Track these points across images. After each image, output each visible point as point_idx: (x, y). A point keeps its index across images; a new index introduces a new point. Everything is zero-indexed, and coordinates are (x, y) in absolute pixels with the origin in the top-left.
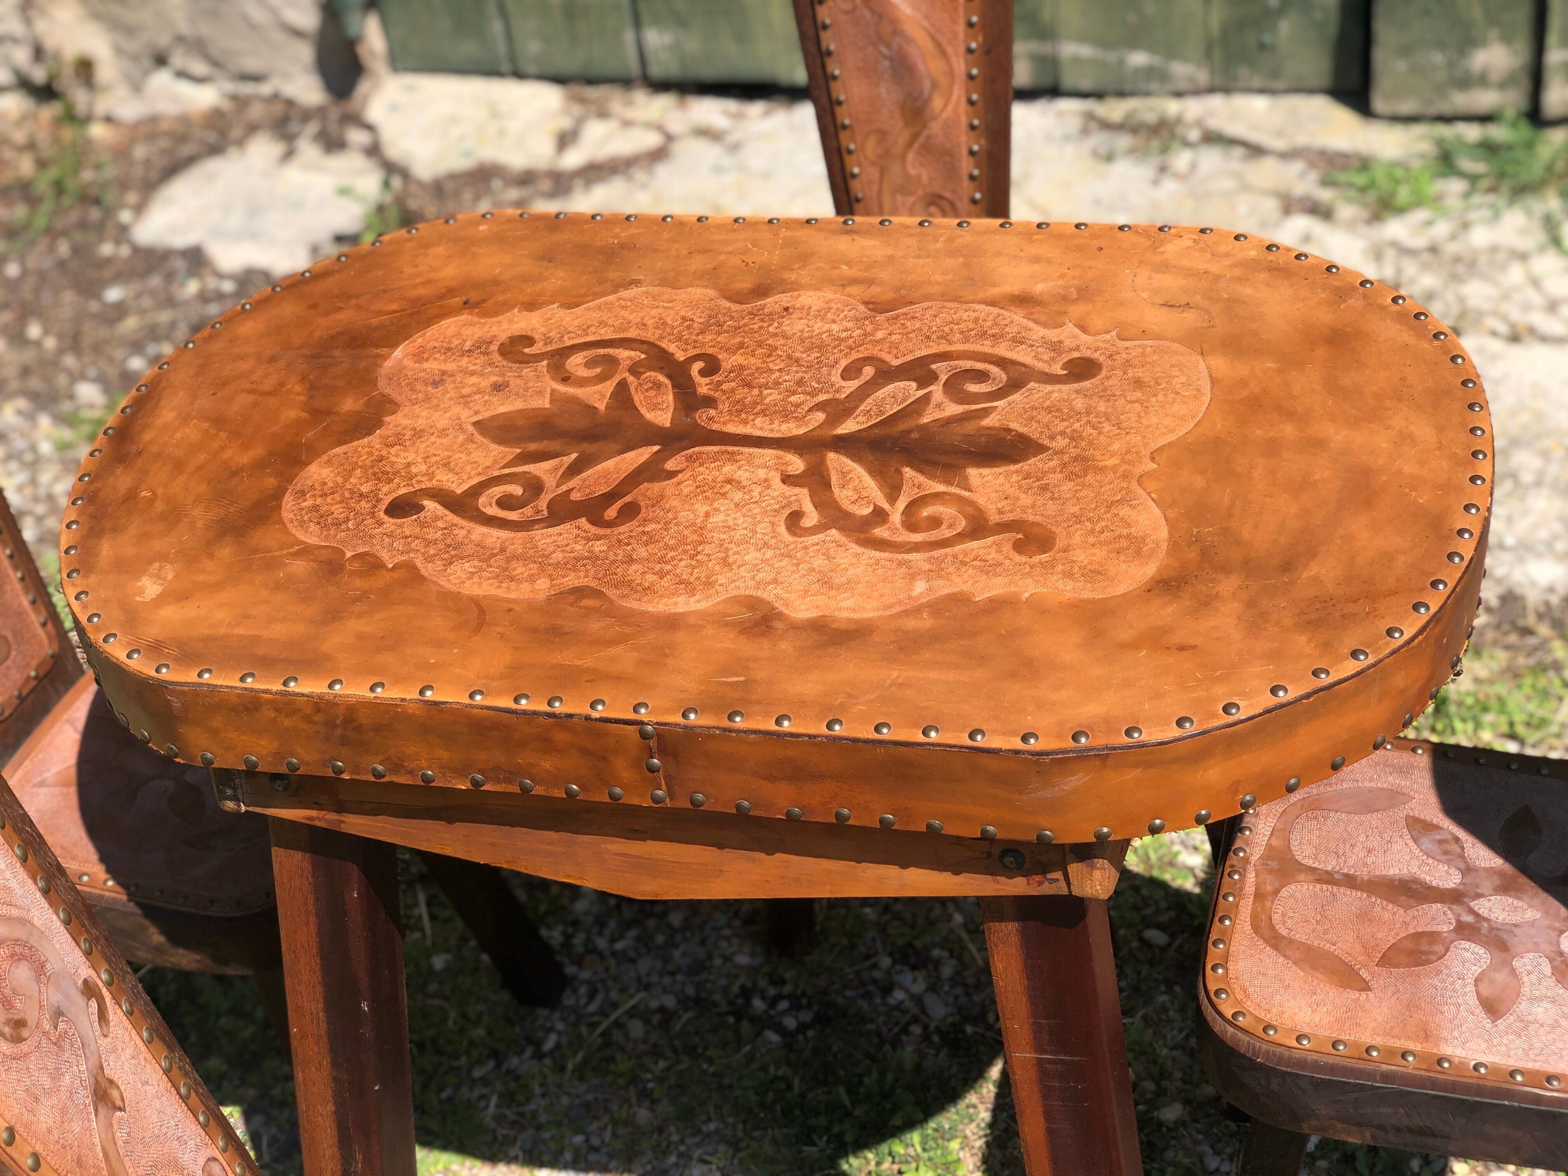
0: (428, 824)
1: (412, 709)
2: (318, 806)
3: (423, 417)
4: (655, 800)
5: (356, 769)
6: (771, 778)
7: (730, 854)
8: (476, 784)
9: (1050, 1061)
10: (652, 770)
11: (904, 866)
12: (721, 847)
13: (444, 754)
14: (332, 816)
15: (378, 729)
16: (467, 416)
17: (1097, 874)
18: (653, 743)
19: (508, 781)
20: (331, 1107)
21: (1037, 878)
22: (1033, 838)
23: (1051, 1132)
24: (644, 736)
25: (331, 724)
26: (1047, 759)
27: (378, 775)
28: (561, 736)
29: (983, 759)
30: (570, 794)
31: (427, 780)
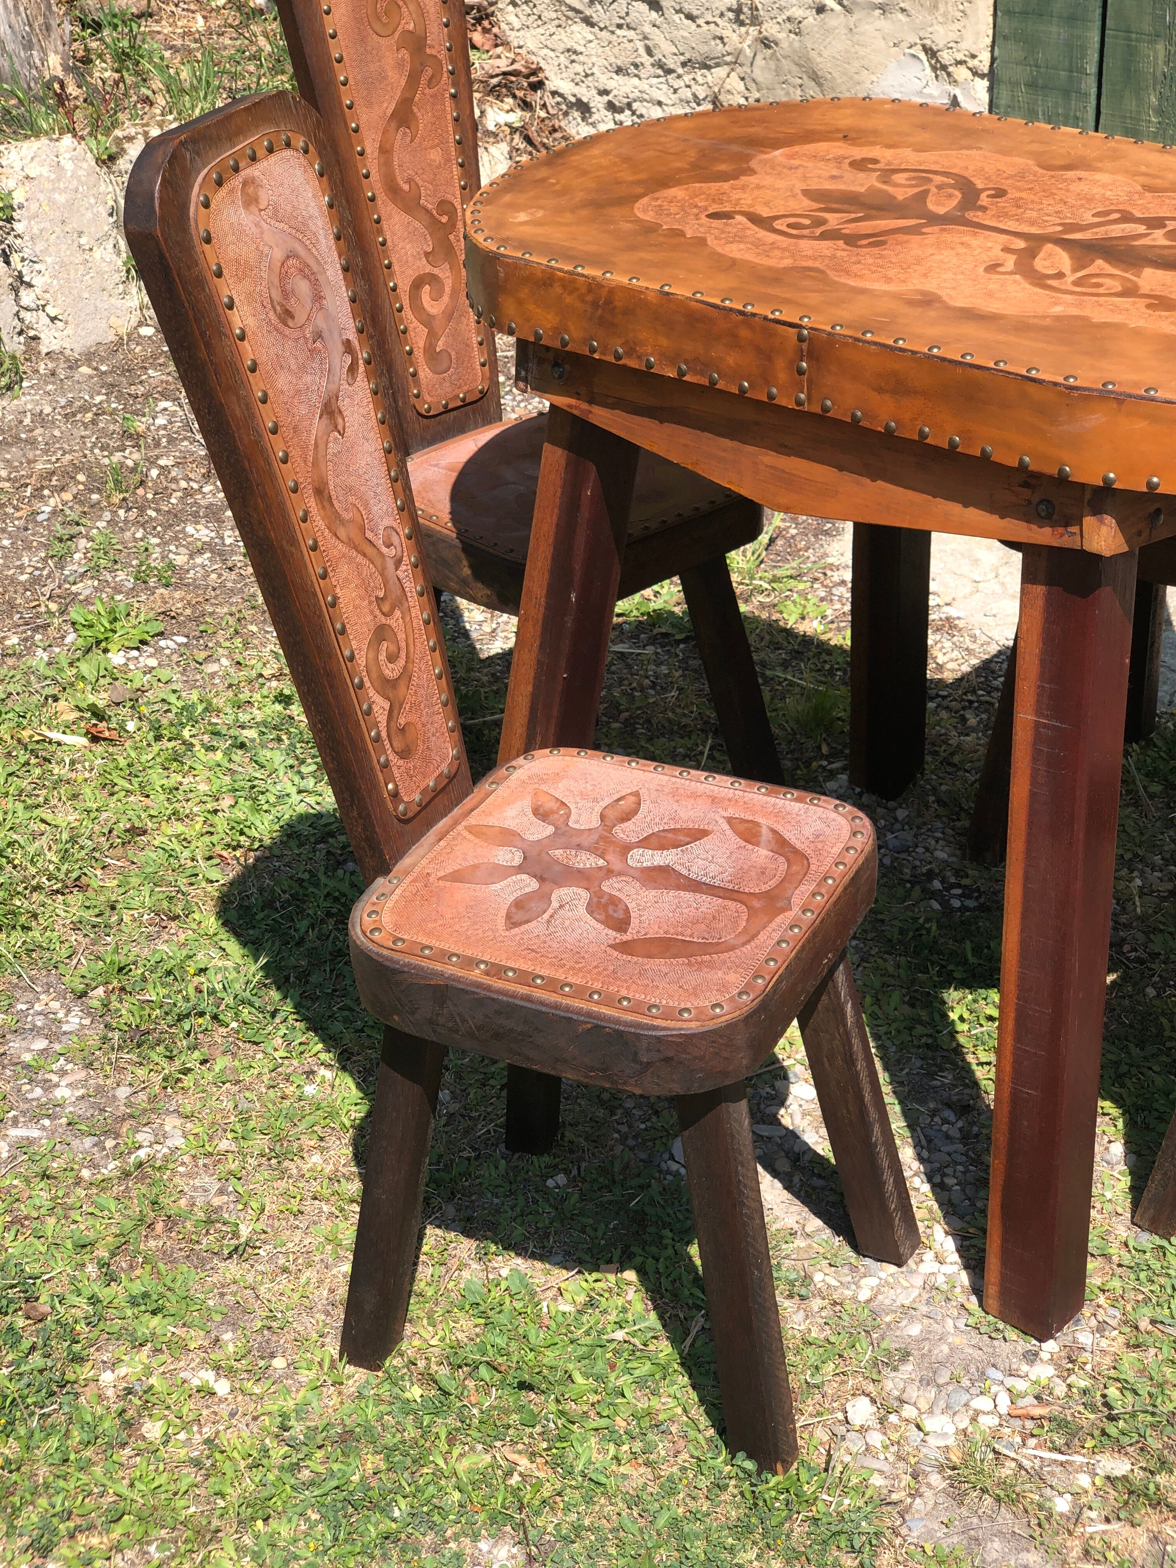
0: (646, 421)
1: (651, 297)
2: (577, 395)
3: (768, 180)
4: (799, 403)
5: (604, 350)
6: (880, 390)
7: (847, 476)
8: (682, 373)
9: (1045, 726)
10: (801, 372)
11: (966, 506)
12: (841, 469)
13: (664, 342)
14: (585, 406)
15: (627, 312)
16: (800, 186)
17: (1104, 529)
18: (805, 346)
19: (702, 373)
20: (530, 688)
21: (1061, 530)
22: (1054, 472)
23: (1033, 795)
24: (801, 339)
25: (595, 304)
26: (1076, 394)
27: (618, 357)
28: (744, 333)
29: (1031, 388)
30: (743, 391)
31: (650, 366)
